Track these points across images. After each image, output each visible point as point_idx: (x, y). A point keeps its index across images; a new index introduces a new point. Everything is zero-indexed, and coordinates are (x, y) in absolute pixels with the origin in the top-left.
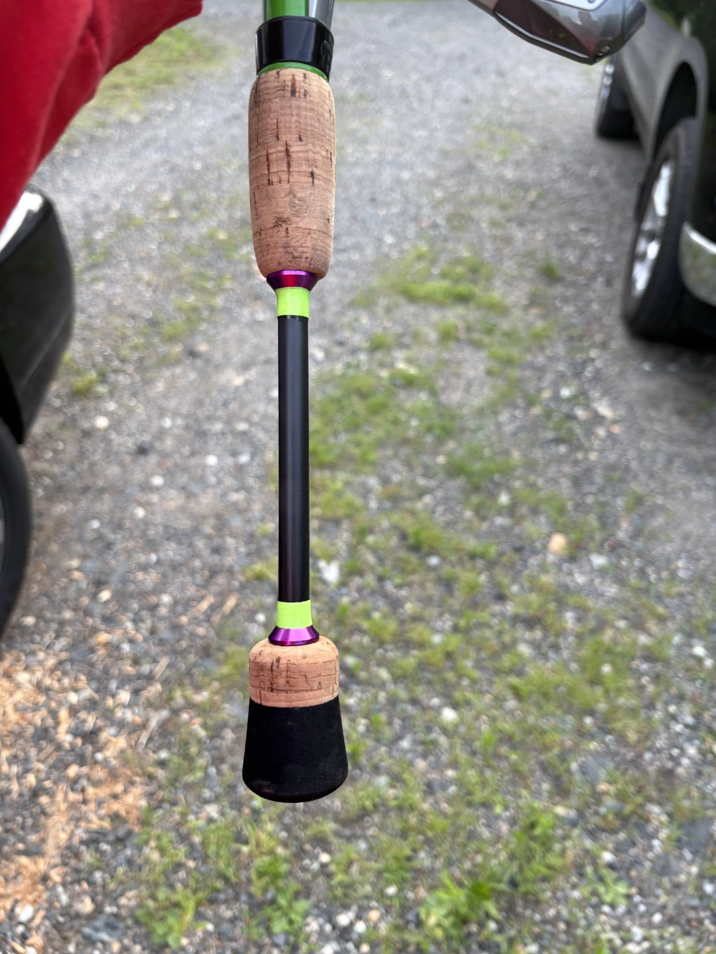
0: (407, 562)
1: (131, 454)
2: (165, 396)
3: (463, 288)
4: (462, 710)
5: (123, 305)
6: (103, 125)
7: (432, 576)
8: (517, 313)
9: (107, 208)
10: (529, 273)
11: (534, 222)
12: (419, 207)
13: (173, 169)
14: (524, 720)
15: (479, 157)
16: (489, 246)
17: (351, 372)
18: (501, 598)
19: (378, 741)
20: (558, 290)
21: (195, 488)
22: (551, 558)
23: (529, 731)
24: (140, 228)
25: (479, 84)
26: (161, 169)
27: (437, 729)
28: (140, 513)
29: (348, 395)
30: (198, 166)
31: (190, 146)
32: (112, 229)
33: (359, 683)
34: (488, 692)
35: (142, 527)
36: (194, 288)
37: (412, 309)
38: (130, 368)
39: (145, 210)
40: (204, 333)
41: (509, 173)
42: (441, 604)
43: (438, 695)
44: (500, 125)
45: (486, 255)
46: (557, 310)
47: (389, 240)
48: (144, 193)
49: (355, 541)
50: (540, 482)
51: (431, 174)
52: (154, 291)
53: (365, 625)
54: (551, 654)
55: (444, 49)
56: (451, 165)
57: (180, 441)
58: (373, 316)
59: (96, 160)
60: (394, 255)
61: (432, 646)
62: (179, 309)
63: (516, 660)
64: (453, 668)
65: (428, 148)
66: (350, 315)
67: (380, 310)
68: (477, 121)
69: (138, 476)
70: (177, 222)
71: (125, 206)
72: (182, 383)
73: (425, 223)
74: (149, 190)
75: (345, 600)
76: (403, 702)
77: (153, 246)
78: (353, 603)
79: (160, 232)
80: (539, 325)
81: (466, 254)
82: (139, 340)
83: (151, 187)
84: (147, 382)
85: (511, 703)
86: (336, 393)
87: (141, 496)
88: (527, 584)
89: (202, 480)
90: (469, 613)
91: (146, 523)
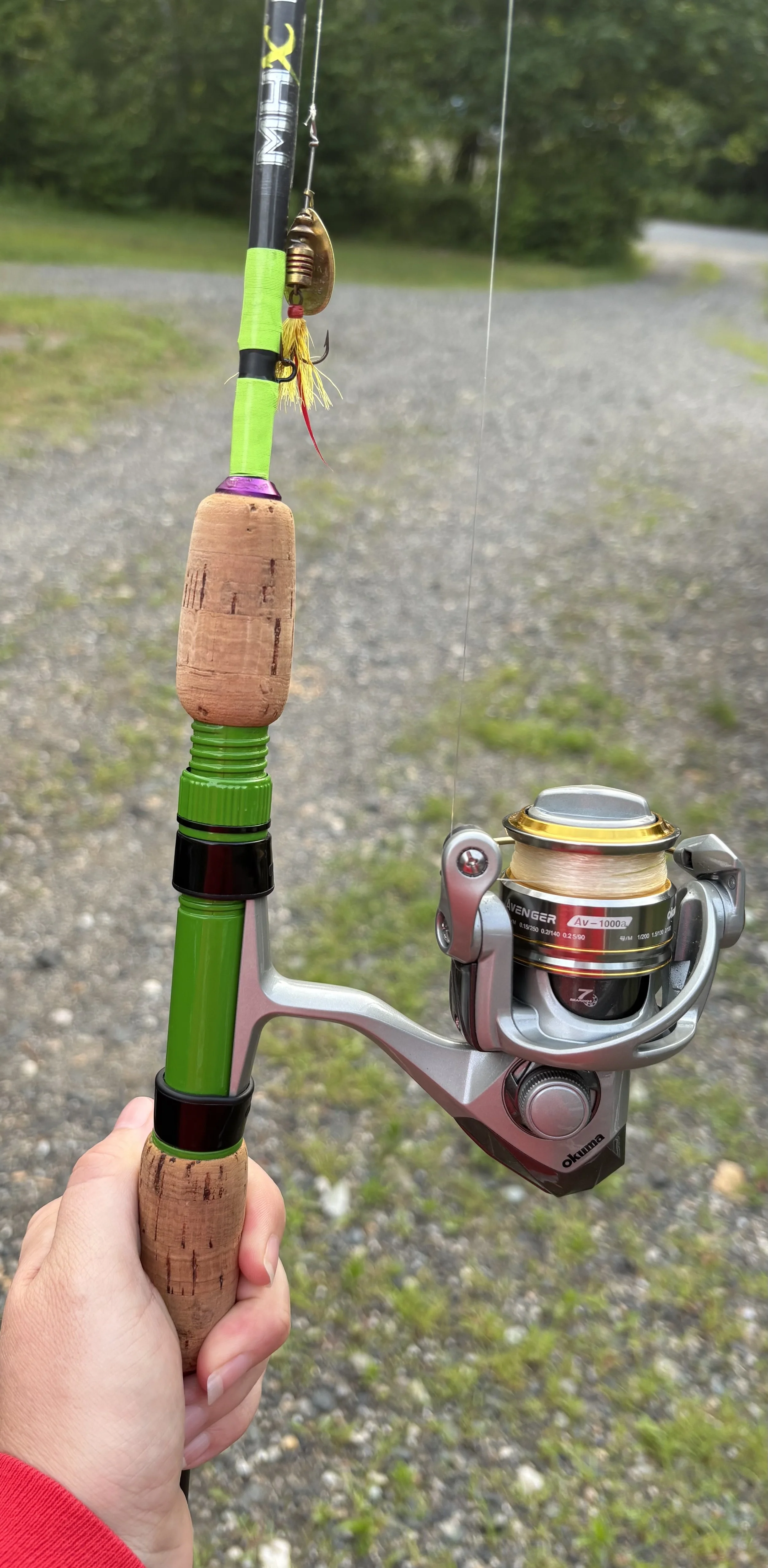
0: (467, 1193)
1: (25, 969)
2: (88, 877)
3: (576, 733)
4: (554, 1474)
5: (34, 728)
6: (29, 454)
7: (510, 1220)
8: (665, 779)
9: (24, 577)
10: (685, 715)
11: (696, 632)
12: (509, 601)
13: (130, 524)
14: (666, 1503)
15: (607, 526)
16: (620, 667)
17: (387, 855)
18: (628, 1269)
19: (402, 1517)
20: (734, 744)
21: (122, 1034)
22: (716, 1204)
23: (673, 1526)
24: (72, 611)
25: (610, 416)
26: (112, 523)
27: (507, 1507)
28: (30, 1068)
29: (380, 894)
30: (168, 520)
31: (157, 490)
32: (30, 609)
33: (375, 1404)
34: (601, 1445)
35: (30, 1093)
36: (147, 709)
37: (490, 761)
38: (37, 829)
39: (82, 584)
40: (159, 779)
41: (657, 555)
42: (524, 1271)
43: (513, 1440)
44: (643, 480)
45: (616, 683)
46: (733, 777)
47: (458, 650)
48: (82, 558)
49: (378, 1147)
50: (700, 1067)
51: (531, 550)
52: (86, 710)
53: (391, 1299)
54: (716, 1383)
55: (557, 363)
56: (564, 538)
57: (105, 952)
58: (427, 769)
59: (14, 505)
60: (467, 674)
61: (505, 1348)
62: (123, 740)
63: (653, 1387)
64: (540, 1393)
65: (528, 510)
66: (391, 765)
67: (438, 761)
68: (606, 471)
69: (33, 1007)
70: (129, 605)
71: (51, 576)
72: (116, 857)
73: (518, 627)
74: (90, 555)
75: (359, 1252)
76: (450, 1447)
77: (90, 639)
78: (372, 1257)
79: (101, 618)
80: (702, 799)
81: (581, 678)
82: (55, 786)
83: (94, 550)
84: (63, 853)
85: (642, 1470)
86: (362, 889)
87: (34, 1041)
88: (673, 1250)
89: (133, 1020)
90: (571, 1292)
91: (38, 1086)
